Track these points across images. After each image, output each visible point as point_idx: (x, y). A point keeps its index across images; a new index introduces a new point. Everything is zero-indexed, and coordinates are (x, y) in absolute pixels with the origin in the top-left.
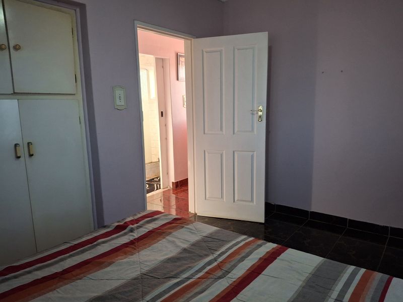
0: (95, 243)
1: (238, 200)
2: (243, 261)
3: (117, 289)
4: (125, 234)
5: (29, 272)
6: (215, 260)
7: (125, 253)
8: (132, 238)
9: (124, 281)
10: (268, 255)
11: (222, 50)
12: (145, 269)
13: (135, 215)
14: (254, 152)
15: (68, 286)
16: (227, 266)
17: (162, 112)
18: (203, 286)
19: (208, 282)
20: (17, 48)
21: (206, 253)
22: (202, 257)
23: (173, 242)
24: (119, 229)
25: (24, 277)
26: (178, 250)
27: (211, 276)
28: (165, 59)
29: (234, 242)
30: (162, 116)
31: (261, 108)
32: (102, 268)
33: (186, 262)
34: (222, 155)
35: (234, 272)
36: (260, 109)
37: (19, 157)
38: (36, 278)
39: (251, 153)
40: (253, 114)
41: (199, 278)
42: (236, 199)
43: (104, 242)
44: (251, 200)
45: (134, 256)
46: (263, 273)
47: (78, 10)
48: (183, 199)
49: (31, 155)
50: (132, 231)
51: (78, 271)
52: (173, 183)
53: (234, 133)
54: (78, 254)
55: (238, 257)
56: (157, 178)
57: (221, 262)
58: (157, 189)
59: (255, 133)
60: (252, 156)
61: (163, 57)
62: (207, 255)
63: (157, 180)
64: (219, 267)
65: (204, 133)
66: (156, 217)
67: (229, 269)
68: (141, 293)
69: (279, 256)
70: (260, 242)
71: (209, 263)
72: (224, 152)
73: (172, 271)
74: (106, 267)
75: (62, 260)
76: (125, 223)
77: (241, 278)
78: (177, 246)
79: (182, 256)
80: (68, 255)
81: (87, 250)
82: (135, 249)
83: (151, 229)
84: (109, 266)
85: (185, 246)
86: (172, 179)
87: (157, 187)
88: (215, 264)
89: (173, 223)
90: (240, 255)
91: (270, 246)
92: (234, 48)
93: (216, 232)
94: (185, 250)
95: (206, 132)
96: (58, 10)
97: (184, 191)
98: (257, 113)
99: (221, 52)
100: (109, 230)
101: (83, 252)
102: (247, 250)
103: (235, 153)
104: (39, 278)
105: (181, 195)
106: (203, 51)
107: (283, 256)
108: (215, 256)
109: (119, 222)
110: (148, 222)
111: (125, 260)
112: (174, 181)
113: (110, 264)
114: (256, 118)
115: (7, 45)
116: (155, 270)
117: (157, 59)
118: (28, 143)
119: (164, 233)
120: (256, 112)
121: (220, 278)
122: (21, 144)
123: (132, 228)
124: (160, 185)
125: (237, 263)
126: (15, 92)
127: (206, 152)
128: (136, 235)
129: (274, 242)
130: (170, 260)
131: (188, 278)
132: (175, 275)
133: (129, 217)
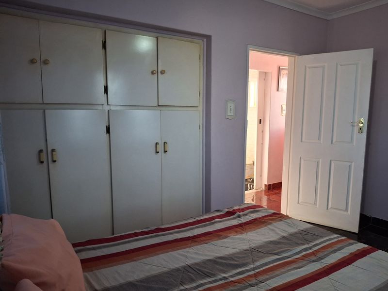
0: (213, 221)
1: (331, 208)
2: (335, 253)
3: (234, 254)
4: (234, 218)
5: (171, 234)
6: (310, 248)
7: (236, 232)
8: (240, 222)
9: (237, 250)
10: (358, 252)
11: (324, 66)
12: (253, 246)
13: (240, 205)
14: (352, 162)
15: (199, 247)
16: (320, 255)
17: (260, 120)
18: (300, 264)
19: (305, 262)
20: (163, 72)
21: (302, 242)
22: (298, 244)
23: (273, 230)
24: (230, 214)
25: (168, 236)
26: (279, 237)
27: (306, 259)
28: (267, 72)
29: (327, 238)
30: (260, 123)
31: (362, 120)
32: (220, 239)
33: (285, 246)
34: (318, 163)
35: (326, 259)
36: (361, 122)
37: (158, 153)
38: (176, 238)
39: (349, 164)
40: (353, 126)
41: (297, 258)
42: (330, 206)
43: (219, 222)
44: (345, 209)
45: (243, 235)
46: (353, 264)
47: (205, 40)
48: (275, 201)
49: (165, 152)
50: (239, 216)
51: (204, 238)
52: (265, 185)
53: (332, 143)
54: (202, 227)
55: (330, 250)
56: (250, 179)
57: (315, 251)
58: (250, 189)
59: (355, 144)
60: (350, 167)
61: (265, 71)
62: (303, 244)
63: (250, 181)
64: (314, 253)
65: (301, 141)
66: (257, 209)
67: (322, 257)
68: (251, 260)
69: (369, 254)
70: (352, 241)
71: (306, 250)
72: (321, 160)
73: (275, 250)
74: (223, 238)
75: (192, 229)
76: (234, 210)
77: (332, 265)
78: (278, 234)
79: (281, 241)
80: (195, 226)
81: (208, 225)
82: (243, 230)
83: (254, 218)
84: (225, 239)
85: (285, 234)
86: (265, 181)
87: (250, 187)
88: (310, 251)
89: (273, 216)
90: (332, 248)
91: (361, 246)
92: (337, 64)
93: (311, 228)
94: (284, 237)
95: (303, 140)
96: (191, 42)
97: (276, 194)
98: (358, 125)
99: (323, 67)
100: (221, 213)
101: (205, 226)
102: (339, 246)
103: (332, 162)
104: (179, 238)
105: (273, 197)
106: (306, 67)
107: (373, 255)
108: (310, 245)
109: (228, 209)
110: (252, 212)
111: (237, 236)
112: (267, 184)
113: (226, 237)
114: (356, 129)
115: (156, 70)
116: (261, 247)
117: (260, 72)
118: (164, 143)
119: (266, 222)
120: (356, 124)
121: (314, 261)
122: (160, 143)
123: (239, 215)
124: (253, 186)
125: (329, 253)
126: (159, 104)
127: (302, 159)
128: (243, 220)
129: (365, 243)
130: (271, 242)
131: (288, 257)
132: (277, 253)
133: (236, 206)
